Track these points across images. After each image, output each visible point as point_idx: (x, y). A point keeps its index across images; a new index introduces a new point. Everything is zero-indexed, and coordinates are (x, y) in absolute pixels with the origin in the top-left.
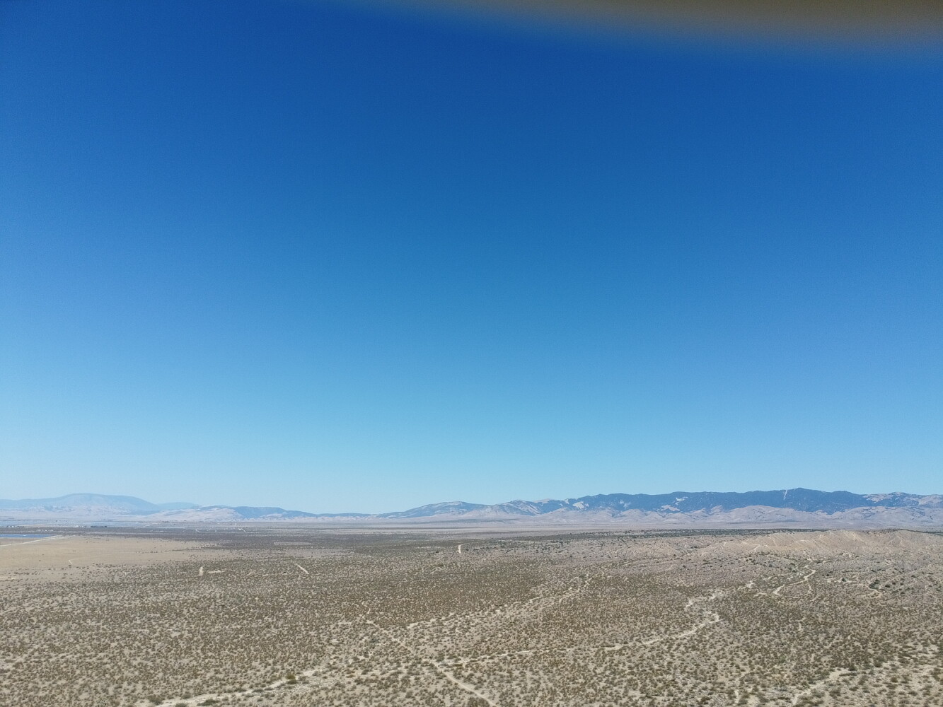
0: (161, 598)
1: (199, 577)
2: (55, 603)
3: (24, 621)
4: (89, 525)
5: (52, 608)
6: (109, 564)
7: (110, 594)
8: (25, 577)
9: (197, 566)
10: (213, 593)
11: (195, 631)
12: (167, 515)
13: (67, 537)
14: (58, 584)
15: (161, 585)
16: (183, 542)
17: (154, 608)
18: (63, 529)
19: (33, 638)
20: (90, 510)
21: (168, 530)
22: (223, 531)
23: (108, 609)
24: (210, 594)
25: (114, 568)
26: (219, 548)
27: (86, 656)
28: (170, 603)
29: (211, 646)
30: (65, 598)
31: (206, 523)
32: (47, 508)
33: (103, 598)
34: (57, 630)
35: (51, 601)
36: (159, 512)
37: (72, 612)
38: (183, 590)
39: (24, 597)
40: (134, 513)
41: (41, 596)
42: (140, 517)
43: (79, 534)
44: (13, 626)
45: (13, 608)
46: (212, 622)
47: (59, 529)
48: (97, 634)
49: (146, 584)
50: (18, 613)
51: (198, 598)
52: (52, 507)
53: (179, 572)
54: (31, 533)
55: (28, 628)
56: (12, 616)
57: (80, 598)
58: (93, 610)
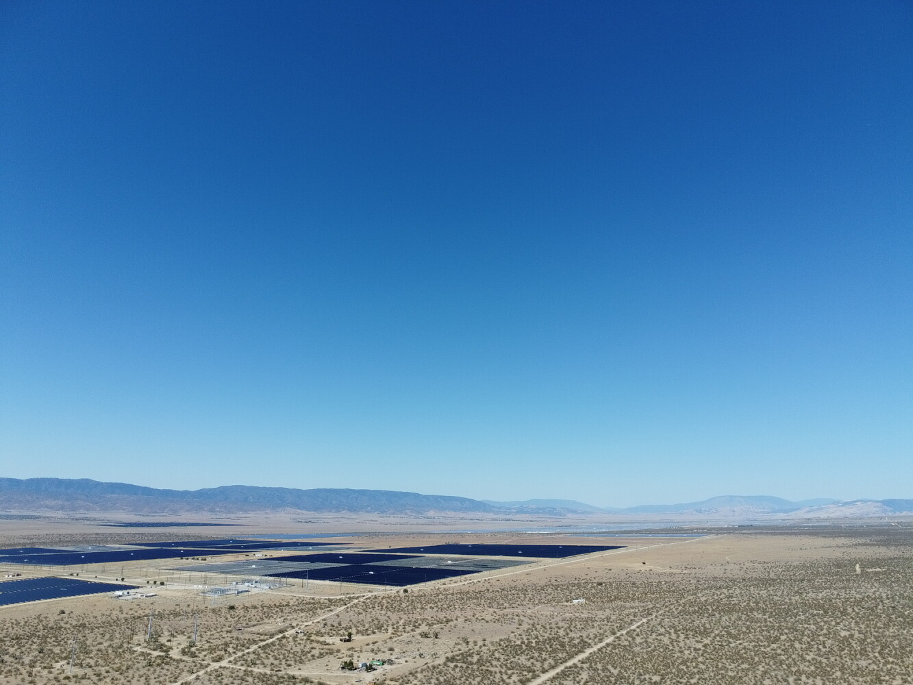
0: (820, 595)
1: (857, 575)
2: (723, 596)
3: (702, 609)
4: (736, 524)
5: (721, 599)
6: (762, 560)
7: (769, 589)
8: (694, 571)
9: (852, 563)
10: (878, 593)
11: (867, 632)
12: (808, 512)
13: (720, 536)
14: (721, 578)
15: (818, 582)
16: (831, 539)
17: (816, 605)
18: (715, 529)
19: (712, 624)
20: (734, 511)
21: (813, 526)
22: (874, 526)
23: (770, 603)
24: (874, 593)
25: (768, 565)
26: (874, 545)
27: (759, 645)
28: (831, 601)
29: (891, 651)
30: (730, 591)
31: (852, 519)
32: (696, 511)
33: (764, 593)
34: (730, 618)
35: (719, 593)
36: (798, 509)
37: (738, 604)
38: (843, 588)
39: (697, 589)
40: (774, 512)
41: (709, 588)
42: (781, 516)
43: (730, 533)
44: (695, 612)
45: (691, 597)
46: (884, 624)
47: (711, 529)
48: (766, 626)
49: (802, 581)
50: (695, 601)
51: (861, 597)
52: (701, 510)
53: (834, 570)
54: (689, 533)
55: (706, 615)
56: (692, 604)
57: (743, 592)
58: (757, 603)
